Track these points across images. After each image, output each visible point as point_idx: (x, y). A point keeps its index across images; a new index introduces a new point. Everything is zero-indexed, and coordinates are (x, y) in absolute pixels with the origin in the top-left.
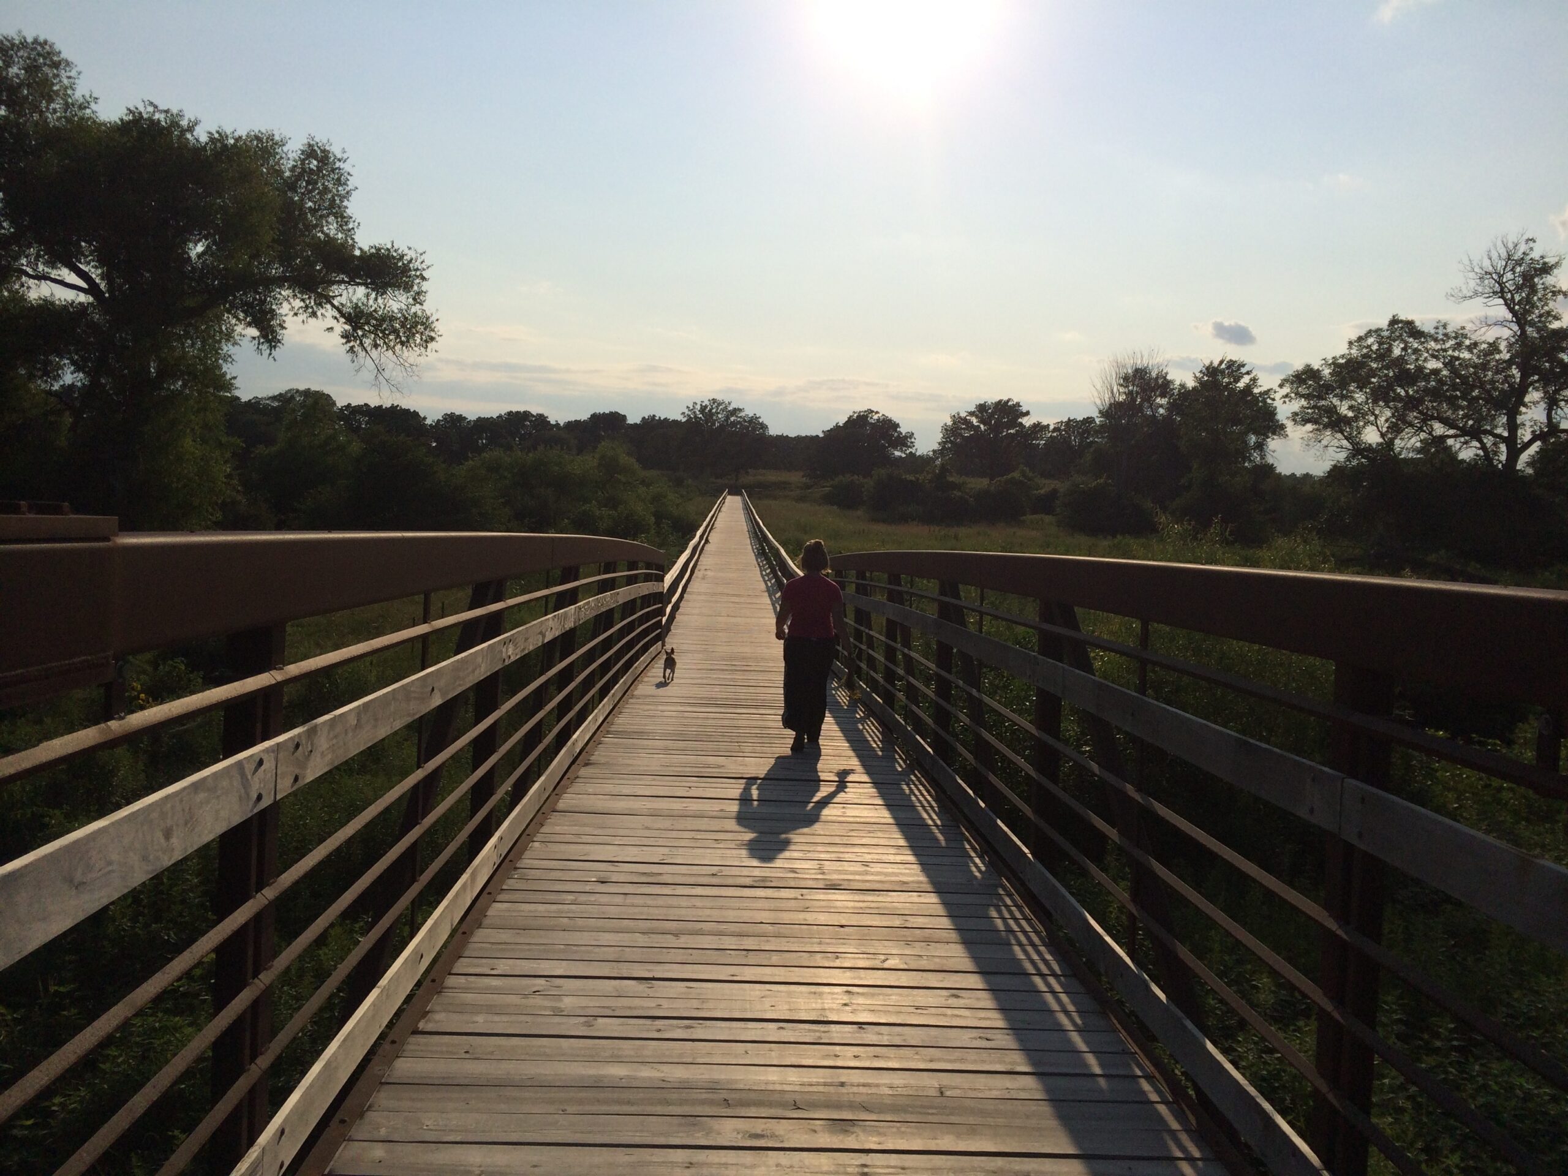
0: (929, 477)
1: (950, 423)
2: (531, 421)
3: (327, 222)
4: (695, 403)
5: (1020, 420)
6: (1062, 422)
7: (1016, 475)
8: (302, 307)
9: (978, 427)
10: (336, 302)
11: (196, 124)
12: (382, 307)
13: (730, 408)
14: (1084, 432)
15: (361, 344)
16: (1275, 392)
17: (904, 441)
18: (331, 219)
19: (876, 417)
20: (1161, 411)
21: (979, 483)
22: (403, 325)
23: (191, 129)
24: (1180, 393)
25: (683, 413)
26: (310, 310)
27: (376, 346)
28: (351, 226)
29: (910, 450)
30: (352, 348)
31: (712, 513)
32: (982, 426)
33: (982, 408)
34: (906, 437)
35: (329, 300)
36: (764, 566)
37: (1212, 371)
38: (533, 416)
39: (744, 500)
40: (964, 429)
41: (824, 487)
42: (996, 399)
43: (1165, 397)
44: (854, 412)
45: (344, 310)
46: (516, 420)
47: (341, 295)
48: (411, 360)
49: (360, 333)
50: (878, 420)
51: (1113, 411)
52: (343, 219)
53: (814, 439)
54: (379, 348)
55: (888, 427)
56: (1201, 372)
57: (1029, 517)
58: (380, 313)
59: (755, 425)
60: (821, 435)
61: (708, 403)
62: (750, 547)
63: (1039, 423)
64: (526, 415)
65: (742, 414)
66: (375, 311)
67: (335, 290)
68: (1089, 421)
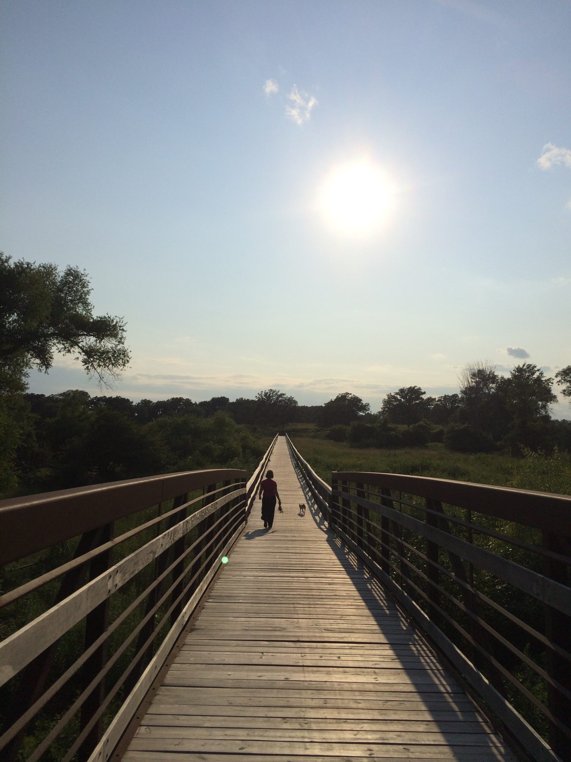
0: (379, 425)
1: (386, 398)
2: (183, 402)
3: (78, 306)
4: (262, 392)
5: (421, 396)
6: (442, 397)
7: (421, 423)
8: (63, 348)
9: (401, 400)
10: (80, 345)
11: (10, 258)
12: (103, 346)
13: (279, 394)
14: (453, 401)
15: (92, 365)
16: (553, 380)
17: (365, 407)
18: (80, 305)
19: (350, 396)
20: (493, 390)
21: (403, 428)
22: (113, 356)
23: (7, 261)
24: (501, 381)
25: (256, 397)
26: (67, 349)
27: (99, 366)
28: (90, 308)
29: (368, 412)
30: (88, 367)
31: (271, 445)
32: (402, 399)
33: (402, 391)
34: (365, 406)
35: (77, 344)
36: (298, 473)
37: (520, 370)
38: (184, 400)
39: (287, 438)
40: (393, 401)
41: (326, 431)
42: (408, 386)
43: (494, 383)
44: (340, 394)
45: (85, 349)
46: (176, 402)
47: (83, 341)
48: (118, 372)
49: (92, 359)
50: (351, 398)
51: (468, 391)
52: (86, 304)
53: (320, 408)
54: (101, 367)
55: (356, 401)
56: (514, 370)
57: (430, 444)
58: (102, 349)
59: (291, 402)
60: (324, 406)
61: (268, 391)
62: (291, 463)
63: (431, 398)
64: (181, 399)
65: (285, 396)
66: (100, 349)
67: (81, 338)
68: (455, 396)
